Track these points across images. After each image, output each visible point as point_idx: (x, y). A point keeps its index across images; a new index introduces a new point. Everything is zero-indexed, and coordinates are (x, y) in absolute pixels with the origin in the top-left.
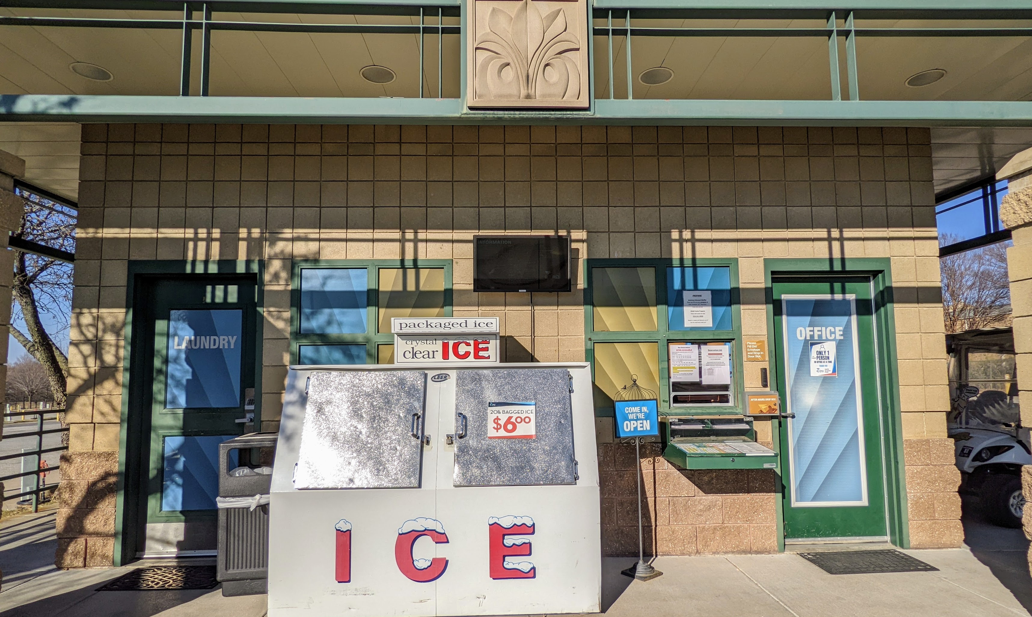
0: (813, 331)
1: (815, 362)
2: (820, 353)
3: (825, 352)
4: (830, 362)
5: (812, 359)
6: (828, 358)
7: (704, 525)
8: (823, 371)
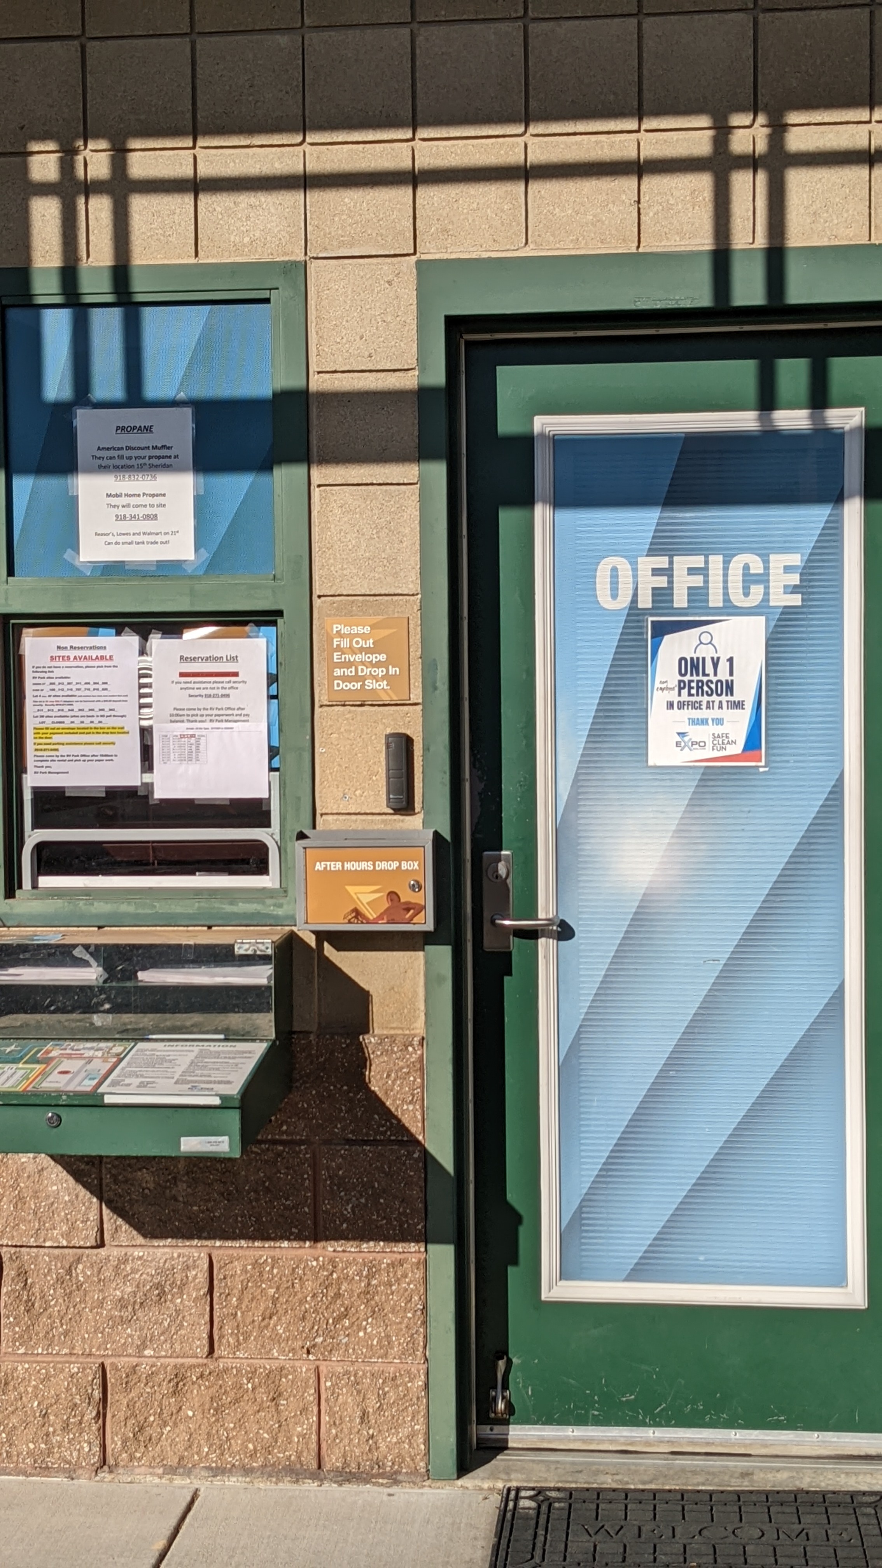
0: (668, 572)
1: (670, 705)
2: (694, 665)
3: (715, 664)
4: (739, 705)
5: (657, 694)
6: (730, 688)
7: (134, 1361)
8: (701, 745)
